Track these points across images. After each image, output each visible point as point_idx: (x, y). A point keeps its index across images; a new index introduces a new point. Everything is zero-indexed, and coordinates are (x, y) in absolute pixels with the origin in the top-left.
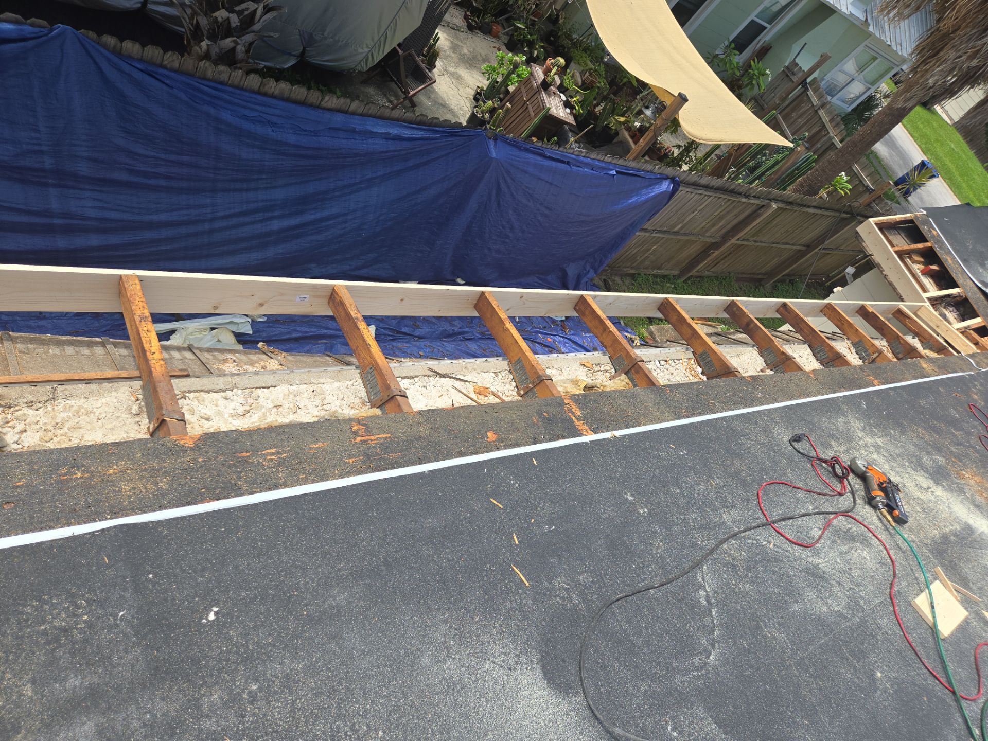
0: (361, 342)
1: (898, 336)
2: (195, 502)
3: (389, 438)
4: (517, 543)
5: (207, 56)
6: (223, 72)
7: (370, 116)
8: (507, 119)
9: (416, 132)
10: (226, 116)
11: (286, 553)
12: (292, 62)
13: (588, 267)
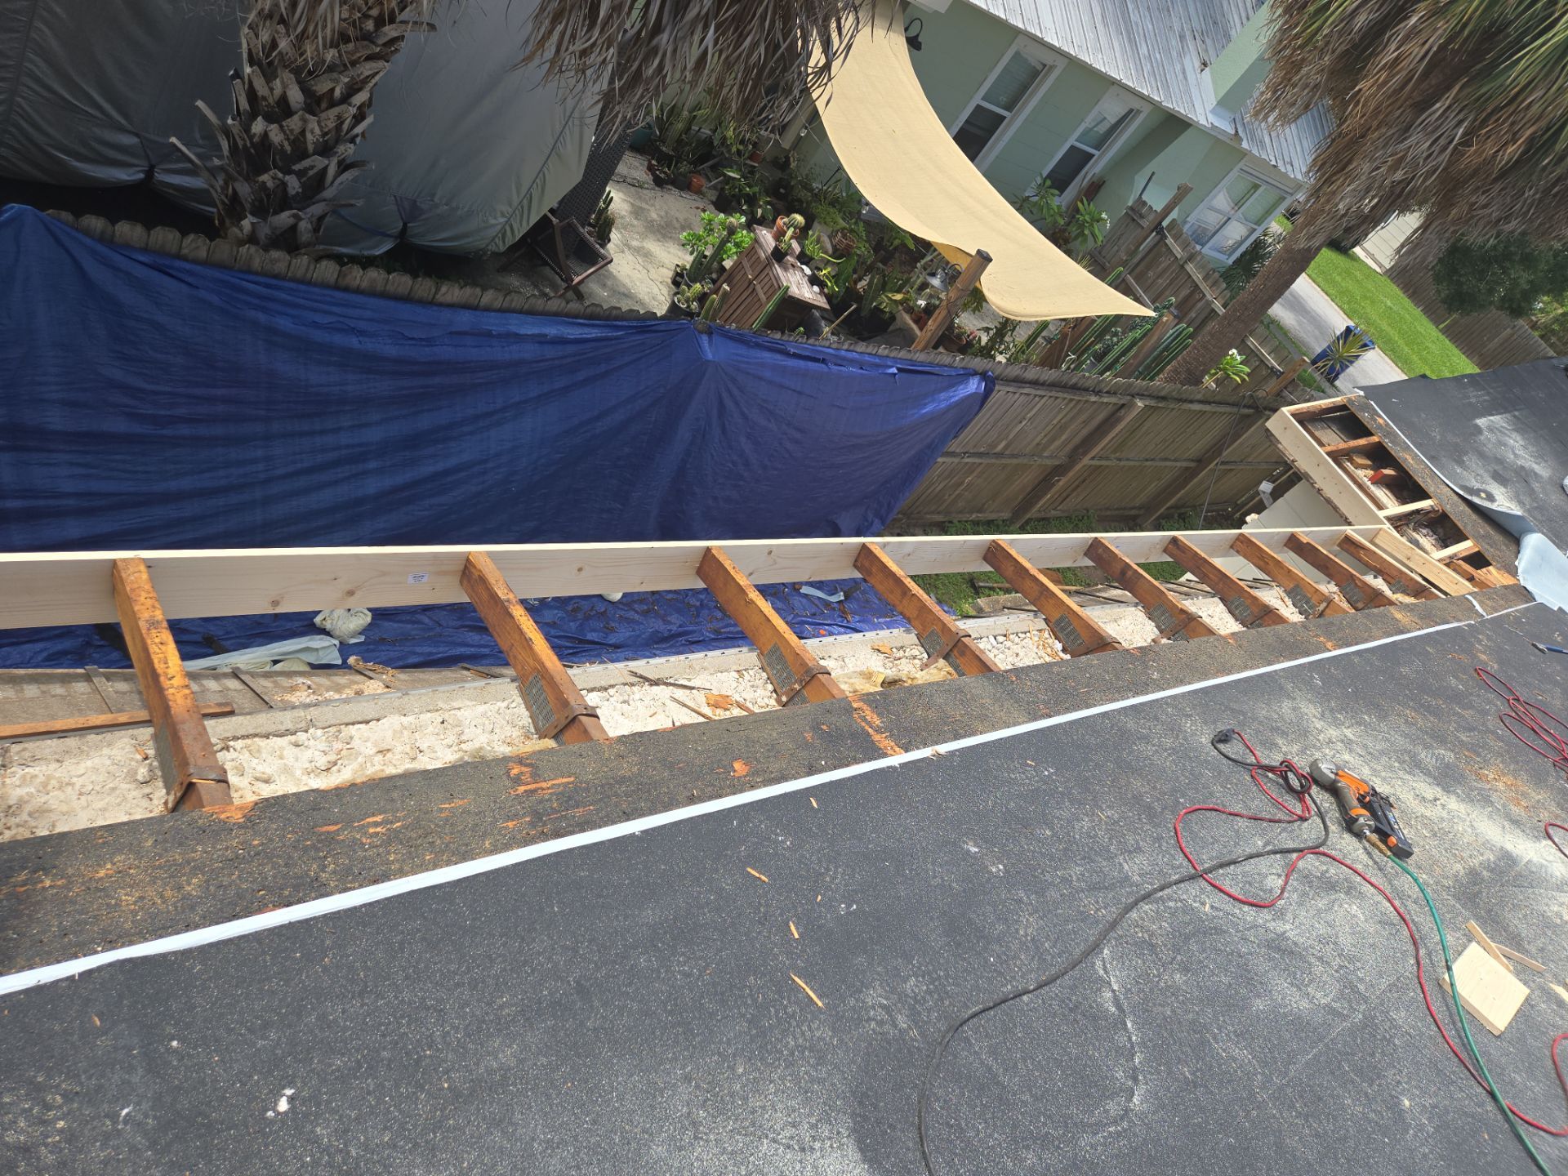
0: (517, 636)
1: (1352, 576)
2: (248, 913)
3: (572, 783)
4: (797, 936)
5: (252, 239)
6: (279, 259)
7: (513, 311)
8: (725, 307)
9: (586, 330)
10: (284, 323)
11: (408, 987)
12: (387, 246)
13: (870, 516)
